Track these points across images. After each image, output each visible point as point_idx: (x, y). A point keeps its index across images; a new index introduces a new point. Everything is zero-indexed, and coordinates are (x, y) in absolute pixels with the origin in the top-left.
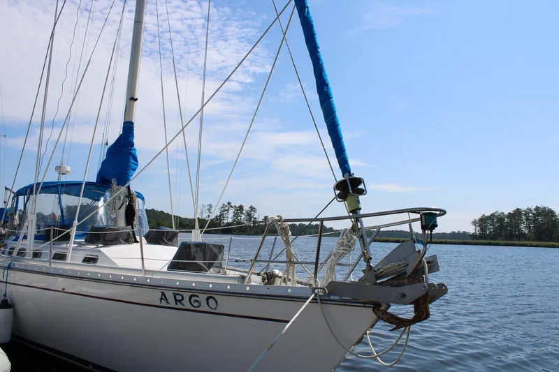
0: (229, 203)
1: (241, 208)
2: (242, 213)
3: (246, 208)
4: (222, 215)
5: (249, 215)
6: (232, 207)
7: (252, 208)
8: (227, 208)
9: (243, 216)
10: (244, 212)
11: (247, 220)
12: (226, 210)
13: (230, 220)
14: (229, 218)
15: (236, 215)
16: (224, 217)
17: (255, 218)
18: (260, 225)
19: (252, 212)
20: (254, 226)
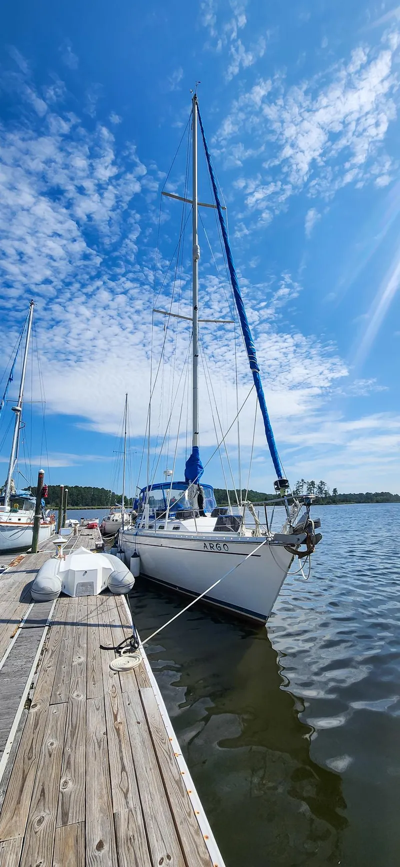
0: (303, 480)
1: (313, 483)
2: (314, 487)
3: (317, 483)
4: (297, 490)
5: (320, 488)
6: (305, 483)
7: (322, 483)
8: (301, 484)
9: (315, 490)
10: (316, 486)
11: (318, 493)
12: (301, 486)
13: (304, 494)
14: (304, 492)
15: (309, 489)
16: (299, 492)
17: (326, 491)
18: (330, 496)
19: (323, 486)
20: (326, 497)
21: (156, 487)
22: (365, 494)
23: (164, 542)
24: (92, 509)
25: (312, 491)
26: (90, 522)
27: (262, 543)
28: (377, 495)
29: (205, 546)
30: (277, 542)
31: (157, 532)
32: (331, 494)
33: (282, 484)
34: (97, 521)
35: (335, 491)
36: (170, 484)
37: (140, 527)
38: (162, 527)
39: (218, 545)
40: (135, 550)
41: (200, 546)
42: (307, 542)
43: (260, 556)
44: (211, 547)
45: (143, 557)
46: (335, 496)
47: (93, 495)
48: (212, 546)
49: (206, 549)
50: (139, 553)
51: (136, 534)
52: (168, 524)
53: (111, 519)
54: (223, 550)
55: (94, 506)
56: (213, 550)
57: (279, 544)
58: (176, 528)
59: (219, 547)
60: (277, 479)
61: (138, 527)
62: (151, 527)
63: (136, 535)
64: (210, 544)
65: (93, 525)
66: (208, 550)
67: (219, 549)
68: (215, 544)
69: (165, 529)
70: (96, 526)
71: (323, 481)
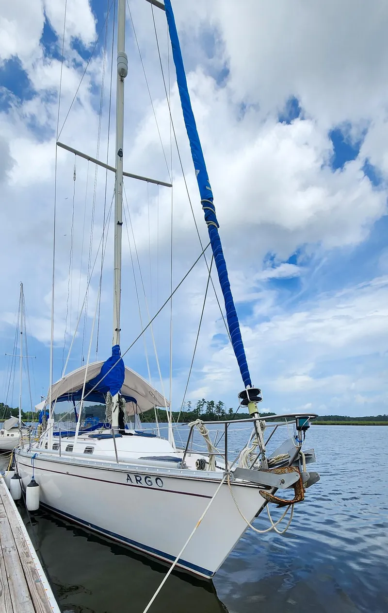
0: (203, 400)
1: (212, 403)
2: (213, 407)
3: (216, 403)
4: (198, 409)
5: (218, 408)
6: (205, 402)
7: (220, 403)
8: (202, 404)
9: (214, 410)
10: (215, 405)
11: (217, 412)
12: (201, 405)
13: (204, 412)
14: (204, 411)
15: (209, 408)
16: (200, 410)
17: (223, 410)
19: (221, 406)
20: (222, 415)
25: (211, 410)
29: (129, 478)
31: (63, 456)
32: (227, 412)
33: (251, 396)
35: (231, 410)
39: (148, 479)
40: (33, 477)
44: (137, 480)
48: (138, 478)
49: (129, 483)
51: (35, 456)
52: (78, 444)
54: (155, 486)
56: (139, 484)
59: (150, 481)
62: (55, 448)
63: (34, 458)
64: (136, 476)
66: (132, 484)
67: (149, 483)
68: (144, 477)
69: (74, 452)
71: (221, 401)
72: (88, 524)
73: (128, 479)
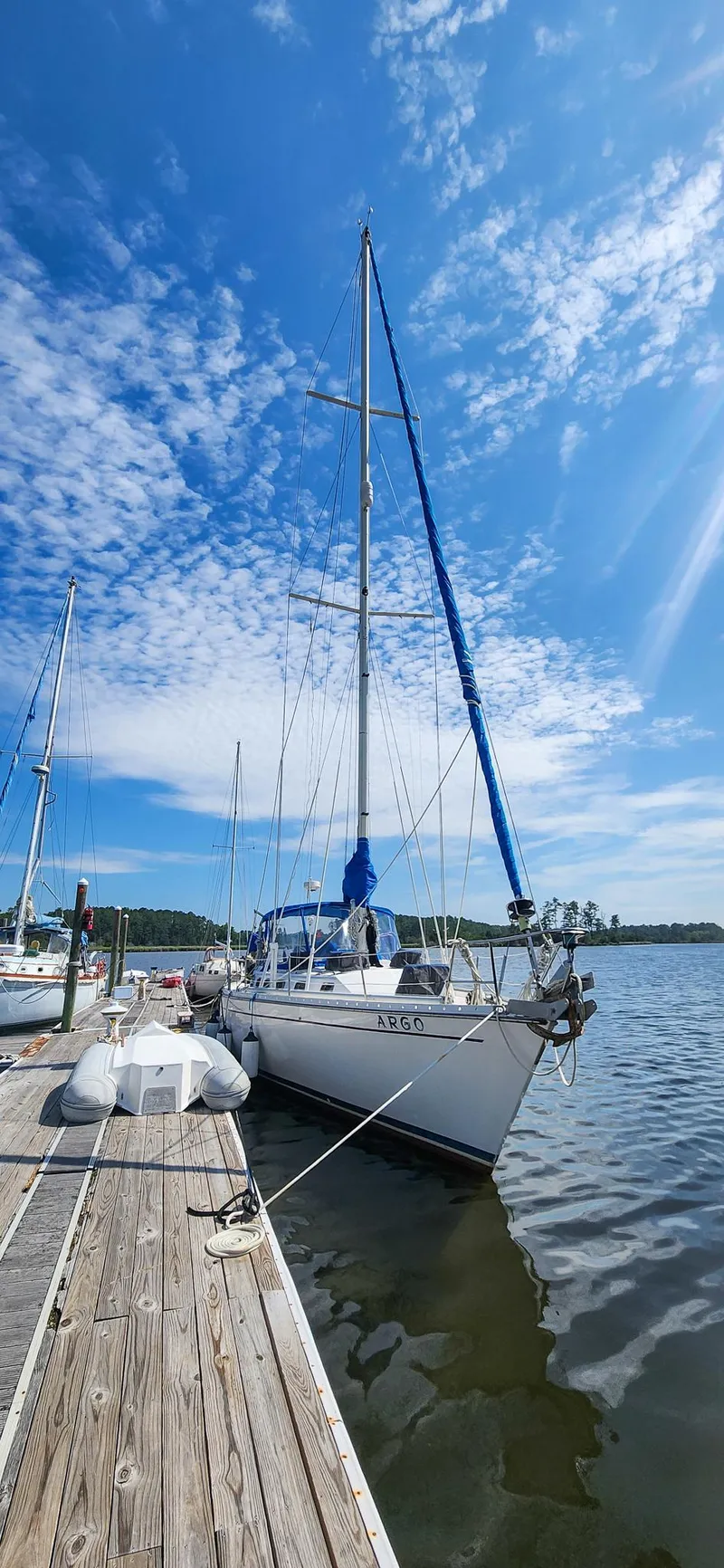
0: (555, 900)
1: (574, 906)
2: (576, 913)
3: (582, 905)
5: (587, 914)
6: (559, 904)
7: (591, 905)
8: (553, 908)
9: (579, 918)
10: (579, 911)
12: (553, 910)
16: (549, 921)
17: (598, 920)
18: (606, 930)
19: (592, 911)
20: (598, 931)
21: (291, 911)
22: (670, 925)
23: (304, 1013)
24: (171, 950)
25: (573, 921)
26: (168, 976)
27: (485, 1016)
28: (692, 927)
29: (381, 1022)
30: (513, 1015)
31: (291, 995)
32: (608, 925)
33: (522, 907)
34: (181, 973)
35: (615, 919)
36: (317, 906)
37: (261, 986)
38: (300, 986)
39: (405, 1020)
40: (251, 1028)
41: (370, 1020)
42: (570, 1016)
43: (482, 1041)
44: (391, 1023)
45: (265, 1040)
46: (616, 929)
47: (173, 926)
48: (393, 1020)
49: (382, 1028)
50: (258, 1034)
51: (254, 997)
52: (313, 979)
53: (207, 969)
54: (414, 1030)
55: (175, 945)
56: (394, 1029)
57: (517, 1020)
58: (327, 988)
59: (406, 1023)
60: (513, 899)
61: (258, 984)
62: (280, 985)
63: (254, 999)
64: (390, 1018)
65: (174, 981)
66: (385, 1029)
67: (407, 1027)
68: (399, 1018)
69: (307, 989)
70: (179, 982)
71: (592, 901)
72: (325, 1097)
73: (379, 1023)
